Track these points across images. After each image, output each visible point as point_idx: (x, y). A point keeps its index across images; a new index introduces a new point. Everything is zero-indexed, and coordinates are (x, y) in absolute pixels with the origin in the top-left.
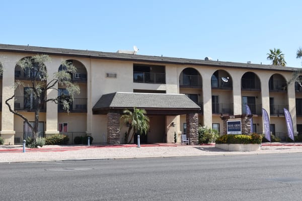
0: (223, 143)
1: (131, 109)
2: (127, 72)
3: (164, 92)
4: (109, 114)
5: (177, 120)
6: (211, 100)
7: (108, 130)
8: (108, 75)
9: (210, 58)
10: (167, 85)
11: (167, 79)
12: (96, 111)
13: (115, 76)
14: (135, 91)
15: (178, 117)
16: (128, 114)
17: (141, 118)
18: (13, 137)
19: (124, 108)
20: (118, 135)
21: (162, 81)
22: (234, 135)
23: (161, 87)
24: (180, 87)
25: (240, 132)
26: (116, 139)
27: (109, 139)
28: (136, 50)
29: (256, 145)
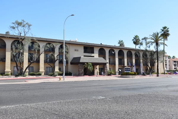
0: (124, 75)
1: (87, 63)
2: (82, 49)
3: (94, 57)
4: (79, 65)
5: (98, 67)
6: (108, 60)
7: (79, 70)
8: (75, 50)
9: (102, 44)
10: (94, 54)
11: (95, 51)
12: (71, 63)
13: (78, 51)
14: (84, 56)
15: (98, 66)
16: (86, 65)
17: (91, 66)
18: (44, 73)
19: (85, 63)
20: (82, 72)
21: (93, 52)
22: (129, 72)
23: (93, 55)
24: (99, 55)
25: (130, 72)
26: (82, 74)
27: (79, 74)
28: (77, 40)
29: (135, 76)
